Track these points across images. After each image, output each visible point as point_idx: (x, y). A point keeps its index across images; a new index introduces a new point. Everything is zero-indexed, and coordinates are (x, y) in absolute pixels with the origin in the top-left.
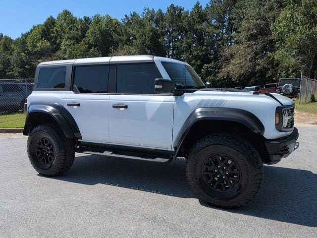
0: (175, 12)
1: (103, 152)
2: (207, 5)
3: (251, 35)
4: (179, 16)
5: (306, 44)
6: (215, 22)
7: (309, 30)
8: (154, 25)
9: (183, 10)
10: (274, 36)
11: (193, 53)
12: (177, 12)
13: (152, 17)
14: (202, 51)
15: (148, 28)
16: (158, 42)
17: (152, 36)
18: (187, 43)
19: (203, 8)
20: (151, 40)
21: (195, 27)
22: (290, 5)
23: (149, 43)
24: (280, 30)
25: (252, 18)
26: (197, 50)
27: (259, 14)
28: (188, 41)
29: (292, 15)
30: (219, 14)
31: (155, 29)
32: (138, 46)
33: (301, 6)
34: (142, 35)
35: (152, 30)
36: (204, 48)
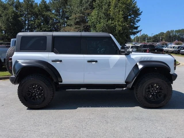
0: (29, 3)
1: (80, 89)
2: (50, 1)
3: (77, 22)
4: (32, 5)
5: (106, 29)
6: (54, 12)
7: (107, 22)
8: (15, 9)
9: (34, 2)
10: (89, 23)
11: (43, 29)
12: (30, 3)
13: (13, 3)
14: (48, 28)
15: (10, 10)
16: (19, 20)
17: (14, 16)
18: (38, 22)
19: (47, 3)
20: (13, 18)
21: (43, 14)
22: (97, 8)
23: (12, 20)
24: (92, 21)
25: (77, 12)
26: (45, 27)
27: (81, 10)
28: (39, 21)
29: (98, 13)
30: (57, 7)
31: (15, 12)
32: (3, 22)
33: (103, 9)
34: (6, 15)
35: (13, 12)
36: (49, 26)
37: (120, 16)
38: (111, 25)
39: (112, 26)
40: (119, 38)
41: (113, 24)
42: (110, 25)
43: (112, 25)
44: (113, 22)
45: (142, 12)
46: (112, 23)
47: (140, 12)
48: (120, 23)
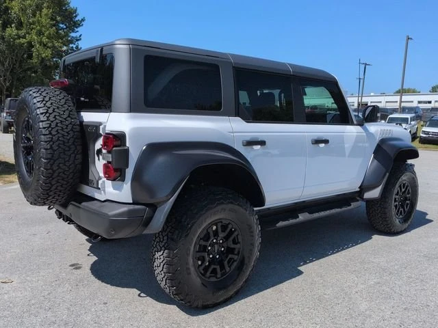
37: (43, 20)
38: (18, 41)
39: (21, 45)
40: (42, 80)
41: (24, 37)
42: (15, 39)
43: (23, 41)
44: (22, 32)
45: (83, 20)
46: (19, 37)
47: (79, 18)
48: (45, 40)
